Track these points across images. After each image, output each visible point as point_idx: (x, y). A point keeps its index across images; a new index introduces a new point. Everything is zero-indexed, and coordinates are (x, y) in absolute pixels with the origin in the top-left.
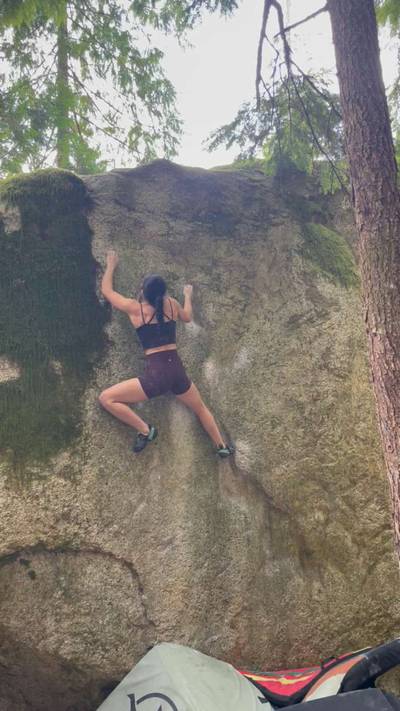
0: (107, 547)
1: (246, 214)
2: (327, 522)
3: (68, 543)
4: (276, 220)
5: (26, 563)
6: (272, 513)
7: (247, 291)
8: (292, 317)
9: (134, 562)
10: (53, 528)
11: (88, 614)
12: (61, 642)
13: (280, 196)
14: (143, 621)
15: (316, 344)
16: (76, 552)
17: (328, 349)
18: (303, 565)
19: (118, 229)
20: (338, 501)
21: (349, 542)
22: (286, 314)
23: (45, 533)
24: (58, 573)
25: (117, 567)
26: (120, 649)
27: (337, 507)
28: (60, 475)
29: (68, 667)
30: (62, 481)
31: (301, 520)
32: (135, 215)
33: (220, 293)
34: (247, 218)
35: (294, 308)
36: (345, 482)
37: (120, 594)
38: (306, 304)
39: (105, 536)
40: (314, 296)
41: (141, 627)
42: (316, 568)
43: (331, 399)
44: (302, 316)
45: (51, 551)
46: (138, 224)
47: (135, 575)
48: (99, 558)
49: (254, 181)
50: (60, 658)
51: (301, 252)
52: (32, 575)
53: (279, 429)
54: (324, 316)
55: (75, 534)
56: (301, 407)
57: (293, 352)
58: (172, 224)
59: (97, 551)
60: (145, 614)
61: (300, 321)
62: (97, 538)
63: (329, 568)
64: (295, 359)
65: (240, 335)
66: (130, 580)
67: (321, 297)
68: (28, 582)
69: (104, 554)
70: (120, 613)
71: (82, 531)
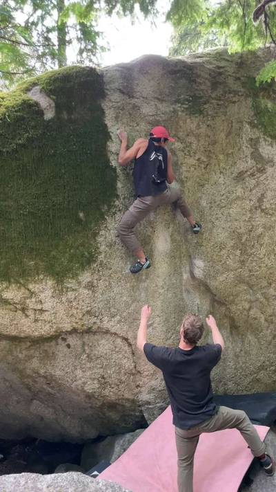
0: (113, 330)
1: (213, 96)
2: (250, 308)
3: (90, 328)
4: (234, 99)
5: (64, 340)
6: (215, 304)
7: (208, 153)
8: (240, 173)
9: (129, 338)
10: (81, 319)
11: (102, 368)
12: (84, 383)
13: (239, 79)
14: (134, 371)
15: (254, 191)
16: (95, 333)
17: (262, 195)
18: (231, 334)
19: (121, 112)
20: (259, 296)
21: (262, 320)
22: (236, 171)
23: (77, 323)
24: (84, 344)
25: (119, 341)
26: (120, 387)
27: (257, 300)
28: (85, 287)
29: (89, 396)
30: (86, 291)
31: (233, 308)
32: (134, 101)
33: (191, 156)
34: (213, 99)
35: (241, 166)
36: (265, 283)
37: (120, 356)
38: (251, 162)
39: (112, 323)
40: (257, 156)
41: (133, 374)
42: (240, 336)
43: (260, 230)
44: (246, 172)
45: (79, 333)
46: (135, 107)
47: (130, 345)
48: (108, 336)
49: (221, 67)
50: (85, 391)
51: (250, 123)
52: (69, 346)
53: (224, 252)
54: (262, 171)
55: (95, 323)
56: (240, 236)
57: (238, 198)
58: (160, 106)
59: (107, 332)
60: (135, 367)
61: (245, 175)
62: (107, 324)
63: (249, 336)
64: (239, 202)
65: (203, 186)
66: (127, 348)
67: (261, 157)
68: (66, 349)
69: (112, 334)
70: (120, 366)
71: (98, 321)
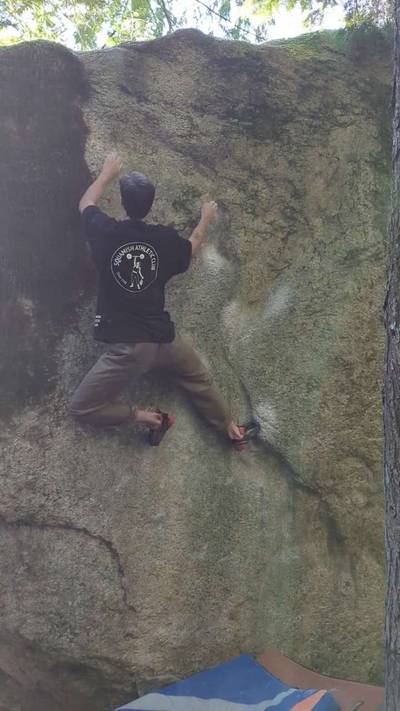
0: (81, 523)
1: (302, 108)
2: (369, 505)
3: (32, 516)
4: (344, 119)
6: (299, 491)
7: (291, 214)
8: (351, 252)
9: (114, 540)
10: (14, 497)
11: (55, 594)
12: (23, 621)
13: (355, 84)
14: (121, 606)
16: (43, 526)
18: (331, 551)
19: (122, 126)
22: (343, 247)
24: (21, 545)
25: (93, 544)
26: (92, 634)
31: (333, 500)
32: (146, 107)
33: (257, 216)
34: (300, 114)
35: (355, 240)
37: (94, 574)
38: (373, 235)
39: (79, 511)
41: (119, 612)
42: (347, 557)
44: (365, 249)
45: (12, 524)
46: (149, 118)
47: (115, 555)
48: (72, 534)
49: (321, 62)
50: (21, 636)
51: (374, 164)
53: (317, 393)
55: (42, 506)
56: (348, 367)
57: (346, 298)
58: (198, 121)
59: (68, 526)
60: (124, 599)
61: (362, 257)
62: (67, 510)
63: (364, 557)
64: (348, 306)
65: (279, 272)
66: (108, 560)
69: (78, 530)
71: (50, 503)
